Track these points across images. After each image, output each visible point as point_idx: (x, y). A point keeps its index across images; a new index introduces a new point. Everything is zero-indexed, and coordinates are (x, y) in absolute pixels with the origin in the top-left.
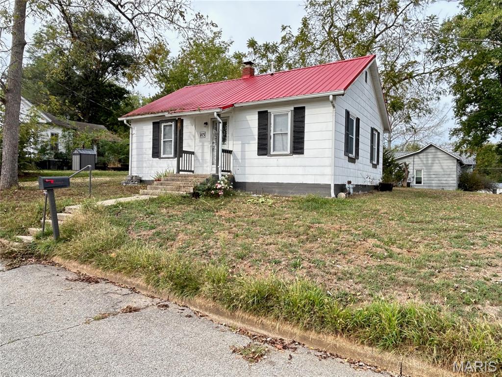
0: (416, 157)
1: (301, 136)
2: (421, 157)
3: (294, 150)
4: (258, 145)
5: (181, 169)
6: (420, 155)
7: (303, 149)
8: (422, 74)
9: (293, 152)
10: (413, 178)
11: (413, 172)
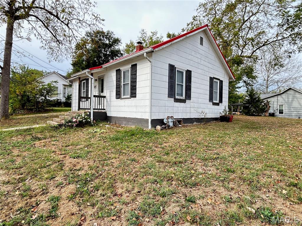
0: (279, 96)
1: (135, 85)
2: (283, 96)
3: (132, 95)
4: (116, 92)
5: (81, 107)
6: (282, 95)
7: (135, 93)
8: (276, 41)
9: (131, 96)
10: (277, 110)
11: (277, 106)
